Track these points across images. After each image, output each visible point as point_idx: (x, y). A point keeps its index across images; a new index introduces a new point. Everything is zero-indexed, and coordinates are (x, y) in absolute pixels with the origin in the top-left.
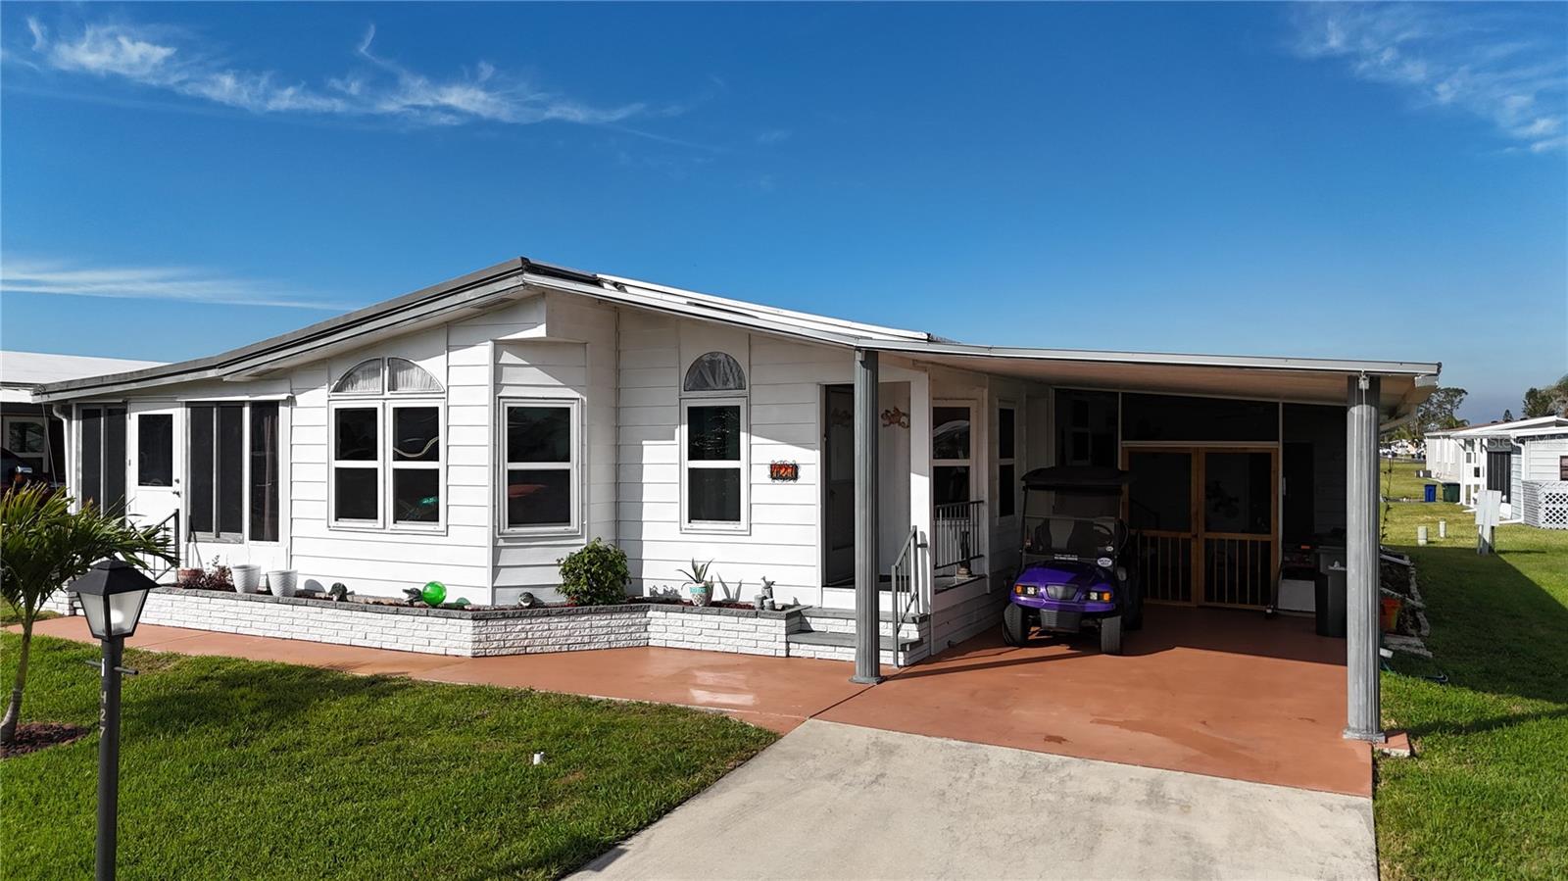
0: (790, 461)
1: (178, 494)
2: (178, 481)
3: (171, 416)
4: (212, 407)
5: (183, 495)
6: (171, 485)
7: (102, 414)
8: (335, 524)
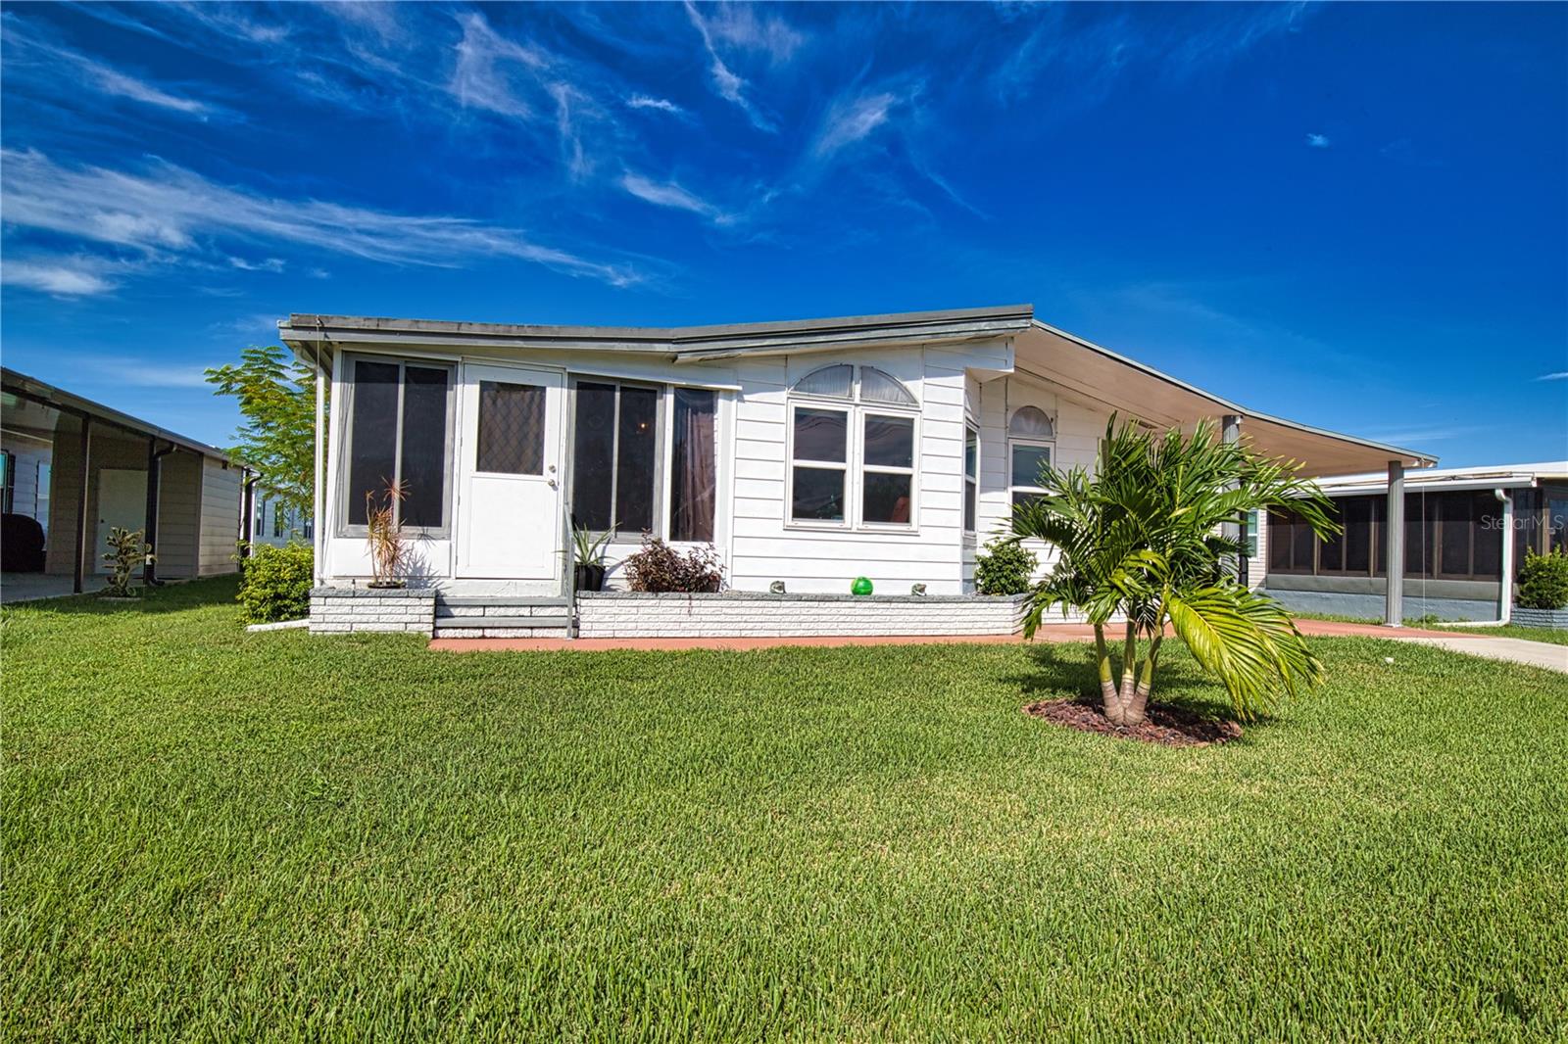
1: (553, 485)
3: (543, 389)
4: (614, 385)
5: (561, 488)
6: (540, 473)
7: (402, 370)
8: (793, 524)
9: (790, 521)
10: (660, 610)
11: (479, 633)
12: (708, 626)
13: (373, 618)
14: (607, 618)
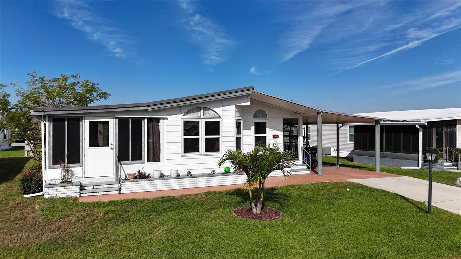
0: (277, 134)
1: (112, 149)
2: (112, 144)
3: (108, 122)
4: (129, 119)
5: (114, 149)
6: (108, 146)
7: (66, 120)
8: (184, 155)
9: (183, 154)
10: (145, 184)
11: (93, 194)
12: (158, 187)
13: (63, 192)
14: (129, 187)
